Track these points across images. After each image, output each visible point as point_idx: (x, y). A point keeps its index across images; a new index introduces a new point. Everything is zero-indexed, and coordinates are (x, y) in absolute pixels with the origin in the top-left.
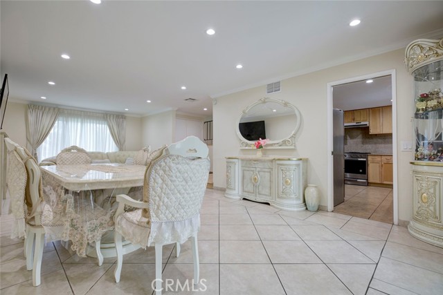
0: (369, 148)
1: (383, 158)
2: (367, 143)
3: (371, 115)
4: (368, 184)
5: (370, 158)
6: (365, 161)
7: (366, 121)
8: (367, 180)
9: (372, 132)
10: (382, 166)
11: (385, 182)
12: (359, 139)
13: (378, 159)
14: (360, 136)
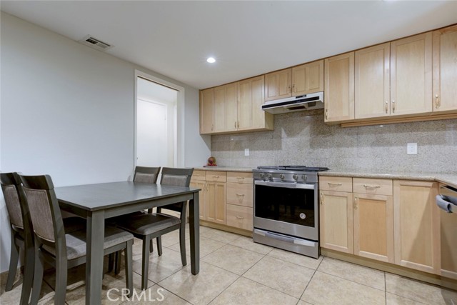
0: (324, 155)
1: (359, 184)
2: (321, 145)
3: (328, 75)
4: (321, 252)
5: (324, 183)
6: (312, 191)
7: (317, 90)
8: (318, 241)
9: (331, 116)
10: (354, 207)
11: (363, 253)
12: (304, 136)
13: (346, 185)
14: (307, 129)
